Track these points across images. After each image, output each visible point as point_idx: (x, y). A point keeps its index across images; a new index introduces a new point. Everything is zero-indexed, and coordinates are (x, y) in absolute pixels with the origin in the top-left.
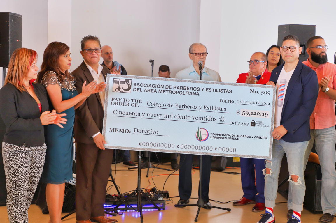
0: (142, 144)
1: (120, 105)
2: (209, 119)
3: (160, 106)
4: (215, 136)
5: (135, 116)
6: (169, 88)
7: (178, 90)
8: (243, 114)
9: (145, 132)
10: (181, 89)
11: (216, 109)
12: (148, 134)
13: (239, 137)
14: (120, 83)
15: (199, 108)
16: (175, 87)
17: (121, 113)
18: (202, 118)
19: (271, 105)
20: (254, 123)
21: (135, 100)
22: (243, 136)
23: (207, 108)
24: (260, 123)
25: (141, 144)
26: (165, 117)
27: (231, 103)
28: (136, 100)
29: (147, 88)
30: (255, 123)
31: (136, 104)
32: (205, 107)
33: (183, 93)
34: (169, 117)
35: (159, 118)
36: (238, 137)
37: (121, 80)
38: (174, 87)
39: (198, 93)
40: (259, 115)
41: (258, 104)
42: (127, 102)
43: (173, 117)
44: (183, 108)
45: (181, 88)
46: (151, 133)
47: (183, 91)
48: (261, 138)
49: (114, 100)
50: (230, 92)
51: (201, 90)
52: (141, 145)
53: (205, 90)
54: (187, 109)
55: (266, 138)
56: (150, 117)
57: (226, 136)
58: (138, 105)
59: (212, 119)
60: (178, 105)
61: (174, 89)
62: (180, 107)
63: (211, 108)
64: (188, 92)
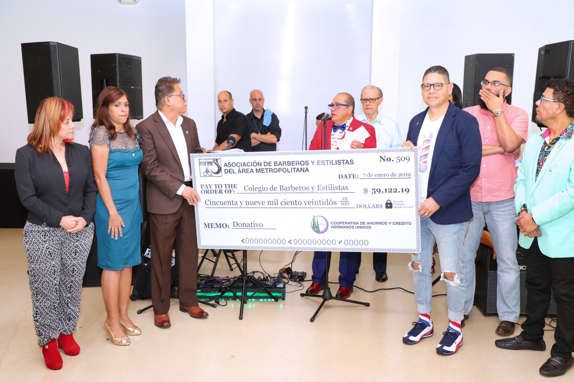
0: (244, 241)
1: (211, 193)
2: (326, 203)
3: (261, 190)
4: (337, 225)
5: (232, 206)
6: (269, 166)
7: (280, 166)
8: (372, 193)
9: (246, 226)
11: (335, 188)
12: (251, 228)
13: (371, 225)
14: (208, 165)
15: (311, 190)
16: (275, 163)
17: (214, 203)
18: (316, 203)
19: (413, 176)
20: (391, 204)
22: (376, 223)
23: (321, 188)
24: (399, 203)
26: (268, 205)
27: (353, 178)
28: (230, 185)
29: (241, 168)
31: (230, 190)
32: (319, 186)
33: (287, 170)
34: (274, 204)
35: (261, 206)
37: (208, 161)
39: (307, 168)
40: (396, 191)
41: (394, 177)
42: (220, 189)
43: (279, 203)
44: (291, 191)
45: (283, 164)
46: (254, 227)
47: (286, 167)
48: (403, 223)
49: (203, 188)
50: (352, 163)
51: (310, 163)
53: (316, 163)
54: (295, 191)
55: (410, 223)
56: (250, 206)
57: (352, 225)
58: (233, 191)
59: (331, 203)
60: (284, 188)
61: (275, 165)
63: (328, 188)
64: (294, 168)
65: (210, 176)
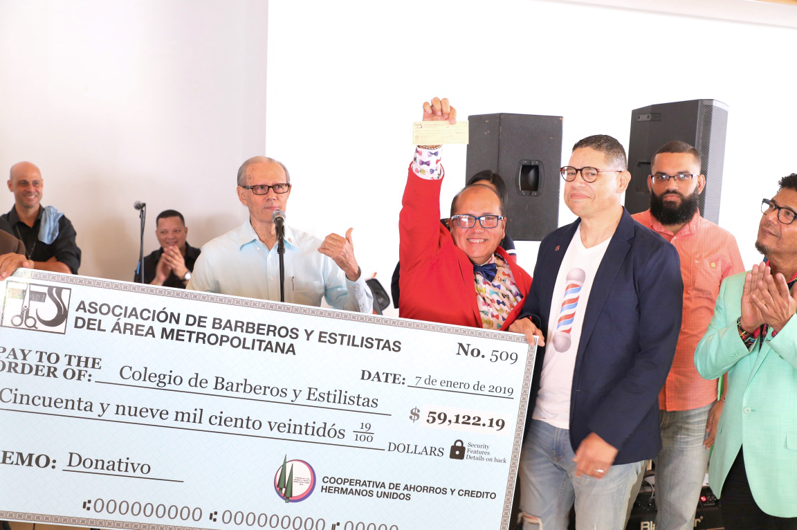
0: (91, 505)
1: (23, 372)
2: (321, 432)
3: (163, 381)
4: (335, 485)
5: (76, 412)
6: (199, 325)
7: (227, 332)
8: (428, 421)
9: (105, 467)
10: (239, 329)
11: (348, 400)
12: (117, 472)
13: (411, 492)
14: (30, 300)
15: (291, 396)
16: (216, 323)
17: (25, 399)
18: (298, 428)
19: (517, 395)
20: (462, 449)
21: (80, 358)
22: (424, 489)
23: (317, 395)
24: (480, 449)
25: (88, 505)
26: (176, 420)
27: (394, 382)
28: (83, 359)
29: (123, 321)
30: (464, 448)
31: (80, 371)
32: (312, 391)
33: (242, 343)
34: (192, 419)
35: (157, 420)
36: (409, 492)
37: (34, 289)
38: (214, 323)
39: (292, 345)
40: (478, 422)
41: (479, 392)
42: (50, 365)
43: (205, 419)
44: (241, 394)
45: (236, 326)
46: (126, 471)
47: (242, 335)
48: (480, 494)
49: (3, 355)
50: (396, 349)
51: (302, 335)
52: (89, 509)
53: (315, 336)
54: (252, 395)
55: (493, 496)
56: (127, 418)
57: (371, 488)
58: (87, 375)
59: (332, 433)
60: (225, 383)
61: (214, 327)
62: (229, 388)
63: (331, 398)
64: (261, 341)
65: (29, 328)
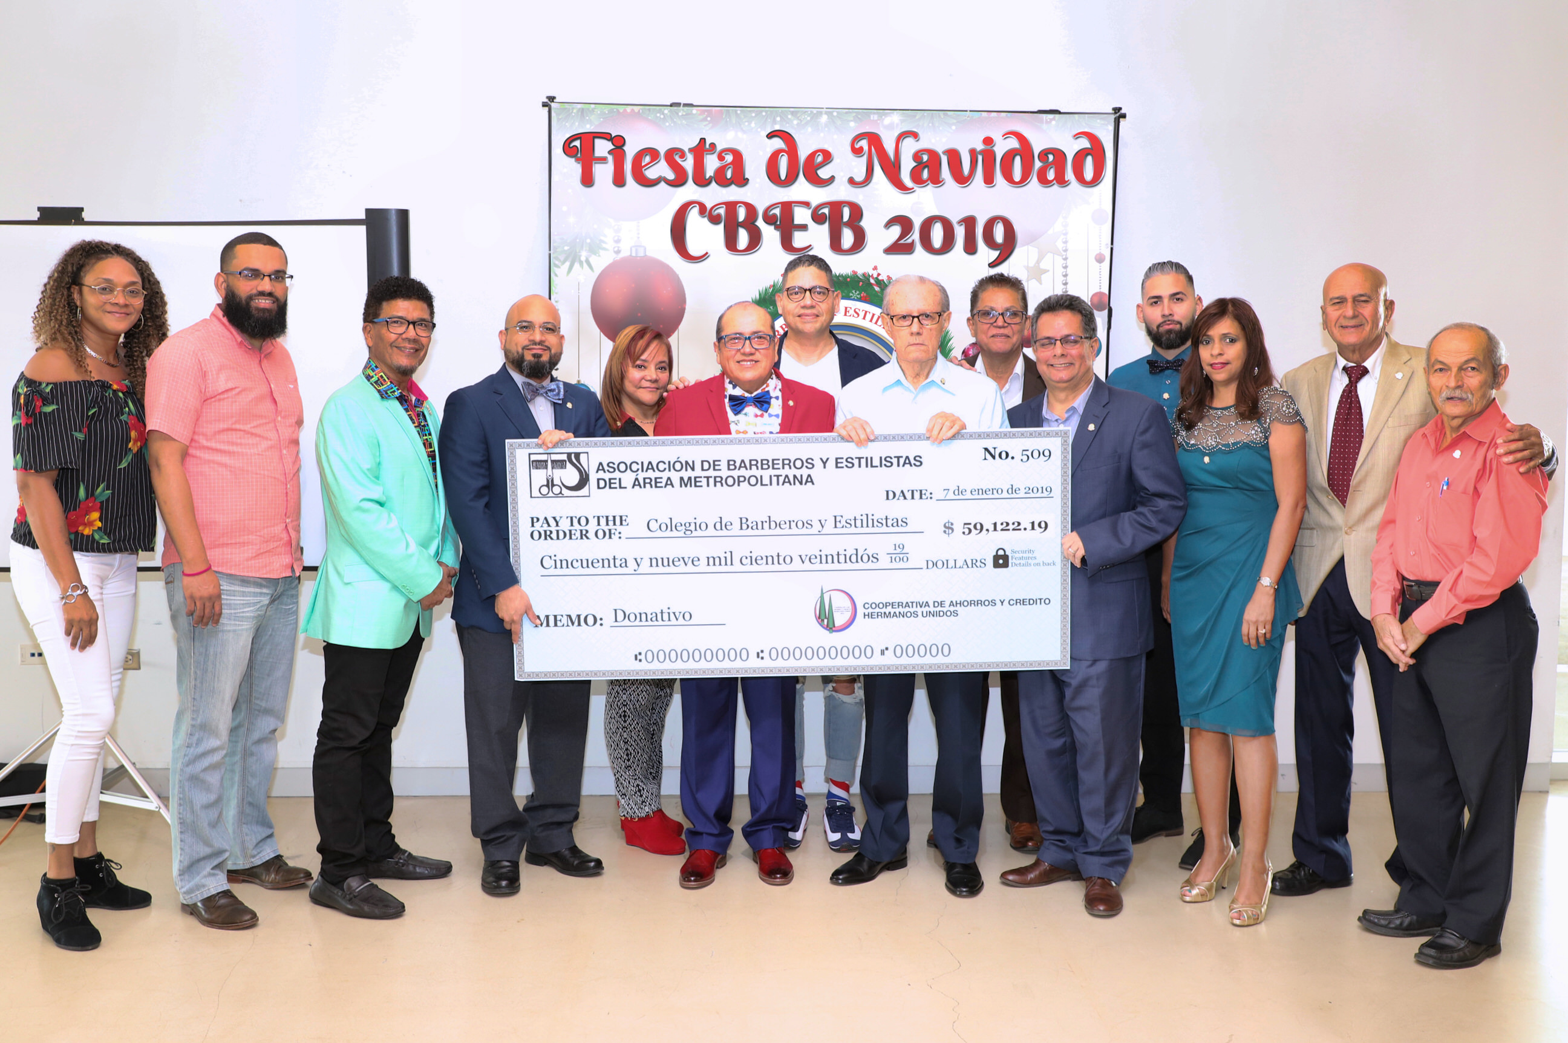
0: (642, 657)
1: (558, 538)
2: (854, 558)
3: (691, 529)
4: (877, 610)
5: (612, 570)
6: (714, 469)
7: (743, 472)
8: (964, 533)
9: (649, 619)
10: (754, 468)
11: (876, 523)
13: (958, 608)
14: (552, 468)
15: (817, 526)
16: (731, 465)
17: (564, 563)
18: (830, 558)
19: (1057, 492)
20: (1005, 558)
21: (607, 517)
22: (971, 603)
23: (843, 522)
24: (1024, 555)
25: (639, 657)
26: (708, 565)
27: (921, 498)
28: (611, 518)
29: (641, 476)
30: (1008, 556)
31: (610, 530)
32: (838, 519)
33: (760, 481)
34: (723, 562)
35: (690, 568)
36: (955, 608)
37: (555, 457)
38: (729, 465)
39: (809, 476)
40: (1018, 527)
41: (1015, 495)
42: (581, 528)
43: (736, 560)
44: (767, 531)
45: (751, 465)
46: (669, 620)
47: (758, 473)
48: (1033, 602)
49: (537, 525)
50: (918, 464)
51: (818, 464)
52: (640, 660)
53: (831, 464)
54: (778, 531)
55: (1047, 601)
56: (661, 569)
57: (915, 609)
58: (617, 533)
59: (865, 558)
60: (749, 523)
62: (755, 527)
63: (859, 523)
64: (778, 476)
65: (556, 496)
